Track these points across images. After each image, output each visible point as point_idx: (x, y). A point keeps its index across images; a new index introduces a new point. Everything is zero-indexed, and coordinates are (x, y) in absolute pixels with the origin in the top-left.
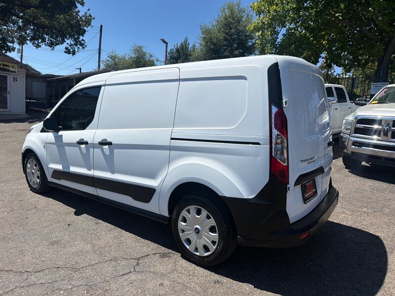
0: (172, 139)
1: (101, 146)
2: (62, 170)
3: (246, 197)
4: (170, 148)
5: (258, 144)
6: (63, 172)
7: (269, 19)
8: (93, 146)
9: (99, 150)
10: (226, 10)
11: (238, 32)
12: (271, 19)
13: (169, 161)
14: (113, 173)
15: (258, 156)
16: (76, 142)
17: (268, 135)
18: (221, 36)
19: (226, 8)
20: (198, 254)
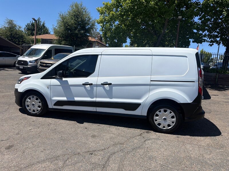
0: (151, 81)
1: (103, 85)
2: (67, 100)
3: (189, 102)
4: (150, 85)
5: (194, 82)
6: (68, 101)
7: (109, 18)
8: (97, 85)
9: (102, 88)
10: (74, 7)
11: (83, 21)
12: (110, 18)
13: (150, 90)
14: (111, 98)
15: (194, 86)
16: (82, 84)
17: (198, 78)
18: (73, 21)
19: (74, 5)
20: (165, 129)
